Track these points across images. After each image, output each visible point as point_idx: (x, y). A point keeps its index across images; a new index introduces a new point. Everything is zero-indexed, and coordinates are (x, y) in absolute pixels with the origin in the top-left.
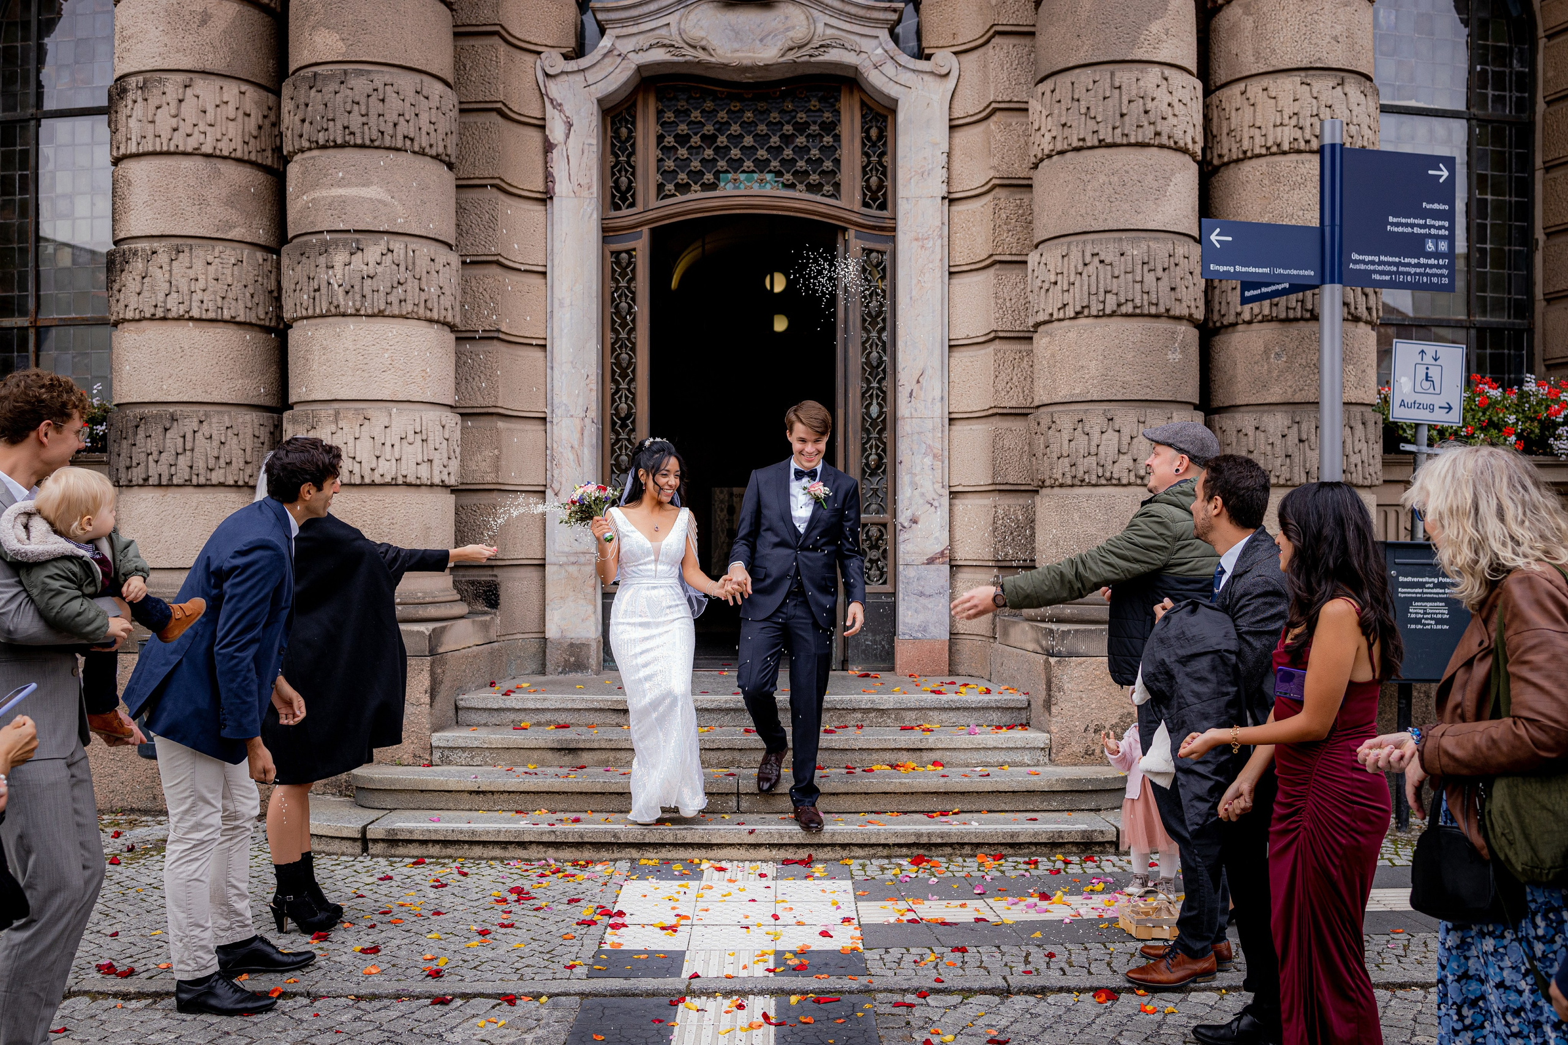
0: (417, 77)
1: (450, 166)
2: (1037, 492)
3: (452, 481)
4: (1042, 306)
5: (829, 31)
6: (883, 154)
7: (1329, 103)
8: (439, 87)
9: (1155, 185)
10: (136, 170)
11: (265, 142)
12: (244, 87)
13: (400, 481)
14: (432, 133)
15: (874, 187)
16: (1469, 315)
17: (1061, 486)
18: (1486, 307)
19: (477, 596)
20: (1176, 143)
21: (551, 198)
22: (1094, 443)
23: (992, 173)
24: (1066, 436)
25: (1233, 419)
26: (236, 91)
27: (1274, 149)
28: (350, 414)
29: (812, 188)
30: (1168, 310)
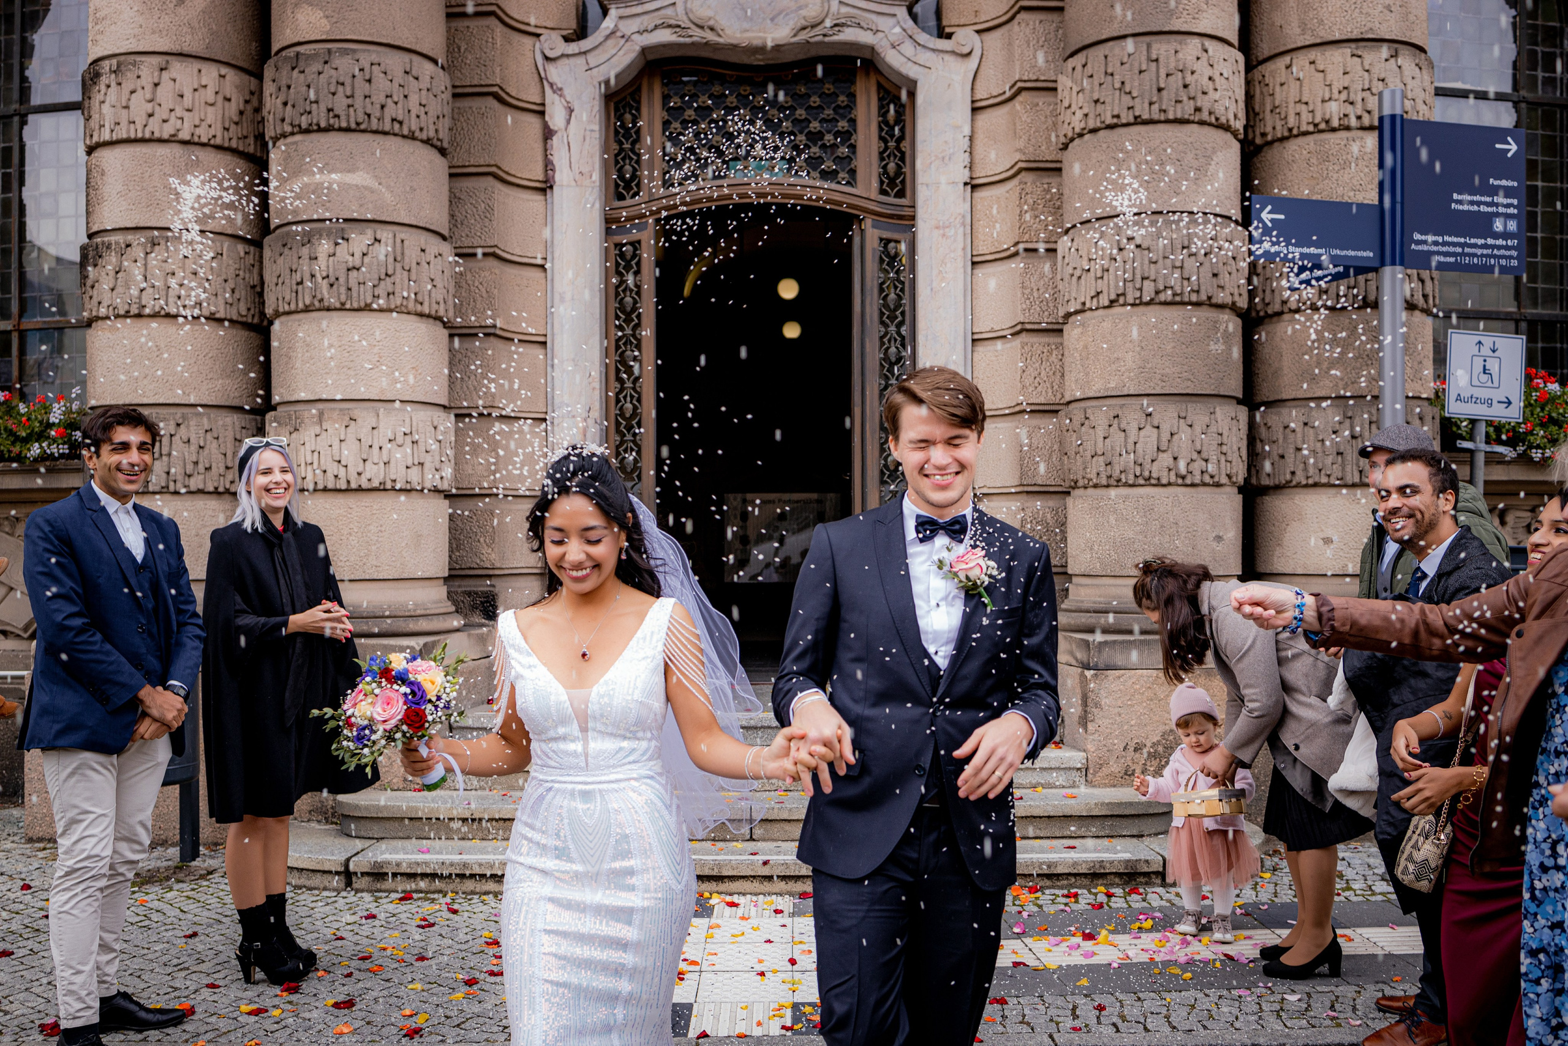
0: (406, 57)
1: (443, 152)
2: (1068, 493)
3: (445, 486)
4: (1074, 295)
5: (844, 10)
6: (902, 138)
7: (1382, 76)
8: (429, 66)
9: (1195, 164)
10: (108, 158)
11: (246, 128)
12: (224, 70)
13: (389, 486)
14: (423, 116)
15: (892, 174)
16: (1519, 307)
17: (1095, 486)
18: (1536, 298)
19: (473, 608)
20: (1217, 119)
21: (551, 187)
22: (1131, 441)
23: (1018, 156)
24: (1100, 433)
25: (1279, 414)
26: (215, 74)
27: (1323, 126)
28: (335, 415)
29: (826, 175)
30: (1209, 298)
